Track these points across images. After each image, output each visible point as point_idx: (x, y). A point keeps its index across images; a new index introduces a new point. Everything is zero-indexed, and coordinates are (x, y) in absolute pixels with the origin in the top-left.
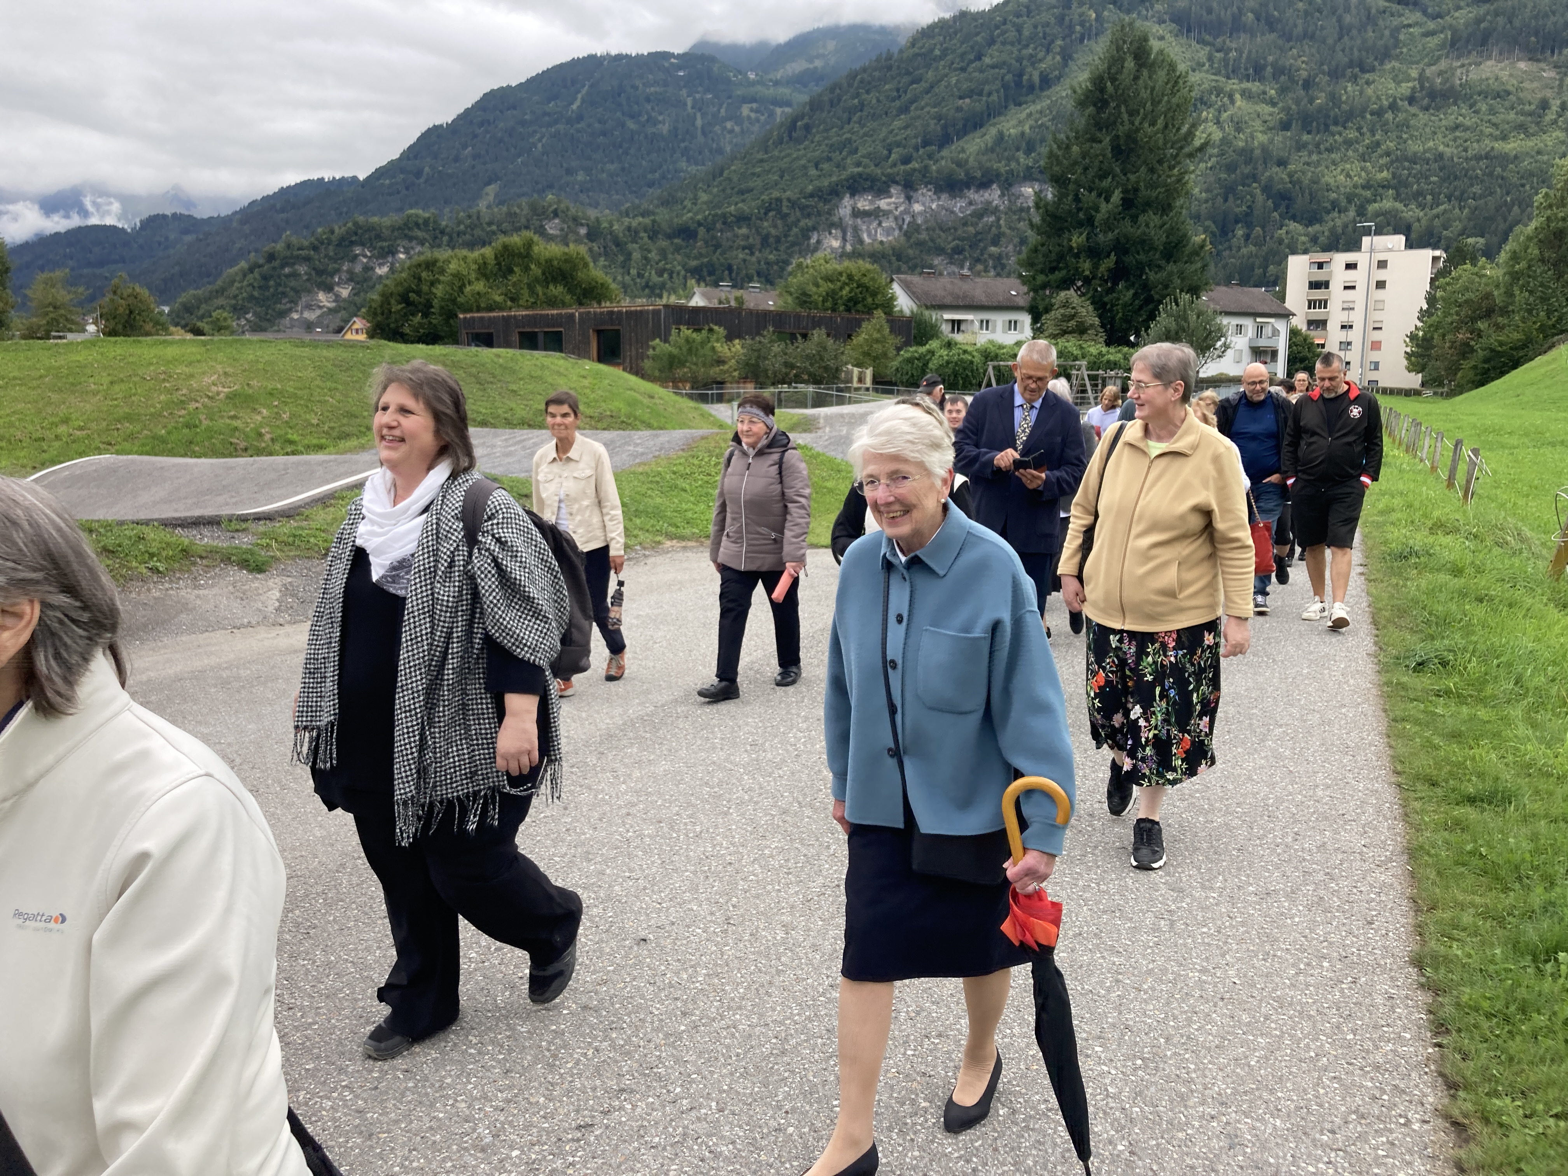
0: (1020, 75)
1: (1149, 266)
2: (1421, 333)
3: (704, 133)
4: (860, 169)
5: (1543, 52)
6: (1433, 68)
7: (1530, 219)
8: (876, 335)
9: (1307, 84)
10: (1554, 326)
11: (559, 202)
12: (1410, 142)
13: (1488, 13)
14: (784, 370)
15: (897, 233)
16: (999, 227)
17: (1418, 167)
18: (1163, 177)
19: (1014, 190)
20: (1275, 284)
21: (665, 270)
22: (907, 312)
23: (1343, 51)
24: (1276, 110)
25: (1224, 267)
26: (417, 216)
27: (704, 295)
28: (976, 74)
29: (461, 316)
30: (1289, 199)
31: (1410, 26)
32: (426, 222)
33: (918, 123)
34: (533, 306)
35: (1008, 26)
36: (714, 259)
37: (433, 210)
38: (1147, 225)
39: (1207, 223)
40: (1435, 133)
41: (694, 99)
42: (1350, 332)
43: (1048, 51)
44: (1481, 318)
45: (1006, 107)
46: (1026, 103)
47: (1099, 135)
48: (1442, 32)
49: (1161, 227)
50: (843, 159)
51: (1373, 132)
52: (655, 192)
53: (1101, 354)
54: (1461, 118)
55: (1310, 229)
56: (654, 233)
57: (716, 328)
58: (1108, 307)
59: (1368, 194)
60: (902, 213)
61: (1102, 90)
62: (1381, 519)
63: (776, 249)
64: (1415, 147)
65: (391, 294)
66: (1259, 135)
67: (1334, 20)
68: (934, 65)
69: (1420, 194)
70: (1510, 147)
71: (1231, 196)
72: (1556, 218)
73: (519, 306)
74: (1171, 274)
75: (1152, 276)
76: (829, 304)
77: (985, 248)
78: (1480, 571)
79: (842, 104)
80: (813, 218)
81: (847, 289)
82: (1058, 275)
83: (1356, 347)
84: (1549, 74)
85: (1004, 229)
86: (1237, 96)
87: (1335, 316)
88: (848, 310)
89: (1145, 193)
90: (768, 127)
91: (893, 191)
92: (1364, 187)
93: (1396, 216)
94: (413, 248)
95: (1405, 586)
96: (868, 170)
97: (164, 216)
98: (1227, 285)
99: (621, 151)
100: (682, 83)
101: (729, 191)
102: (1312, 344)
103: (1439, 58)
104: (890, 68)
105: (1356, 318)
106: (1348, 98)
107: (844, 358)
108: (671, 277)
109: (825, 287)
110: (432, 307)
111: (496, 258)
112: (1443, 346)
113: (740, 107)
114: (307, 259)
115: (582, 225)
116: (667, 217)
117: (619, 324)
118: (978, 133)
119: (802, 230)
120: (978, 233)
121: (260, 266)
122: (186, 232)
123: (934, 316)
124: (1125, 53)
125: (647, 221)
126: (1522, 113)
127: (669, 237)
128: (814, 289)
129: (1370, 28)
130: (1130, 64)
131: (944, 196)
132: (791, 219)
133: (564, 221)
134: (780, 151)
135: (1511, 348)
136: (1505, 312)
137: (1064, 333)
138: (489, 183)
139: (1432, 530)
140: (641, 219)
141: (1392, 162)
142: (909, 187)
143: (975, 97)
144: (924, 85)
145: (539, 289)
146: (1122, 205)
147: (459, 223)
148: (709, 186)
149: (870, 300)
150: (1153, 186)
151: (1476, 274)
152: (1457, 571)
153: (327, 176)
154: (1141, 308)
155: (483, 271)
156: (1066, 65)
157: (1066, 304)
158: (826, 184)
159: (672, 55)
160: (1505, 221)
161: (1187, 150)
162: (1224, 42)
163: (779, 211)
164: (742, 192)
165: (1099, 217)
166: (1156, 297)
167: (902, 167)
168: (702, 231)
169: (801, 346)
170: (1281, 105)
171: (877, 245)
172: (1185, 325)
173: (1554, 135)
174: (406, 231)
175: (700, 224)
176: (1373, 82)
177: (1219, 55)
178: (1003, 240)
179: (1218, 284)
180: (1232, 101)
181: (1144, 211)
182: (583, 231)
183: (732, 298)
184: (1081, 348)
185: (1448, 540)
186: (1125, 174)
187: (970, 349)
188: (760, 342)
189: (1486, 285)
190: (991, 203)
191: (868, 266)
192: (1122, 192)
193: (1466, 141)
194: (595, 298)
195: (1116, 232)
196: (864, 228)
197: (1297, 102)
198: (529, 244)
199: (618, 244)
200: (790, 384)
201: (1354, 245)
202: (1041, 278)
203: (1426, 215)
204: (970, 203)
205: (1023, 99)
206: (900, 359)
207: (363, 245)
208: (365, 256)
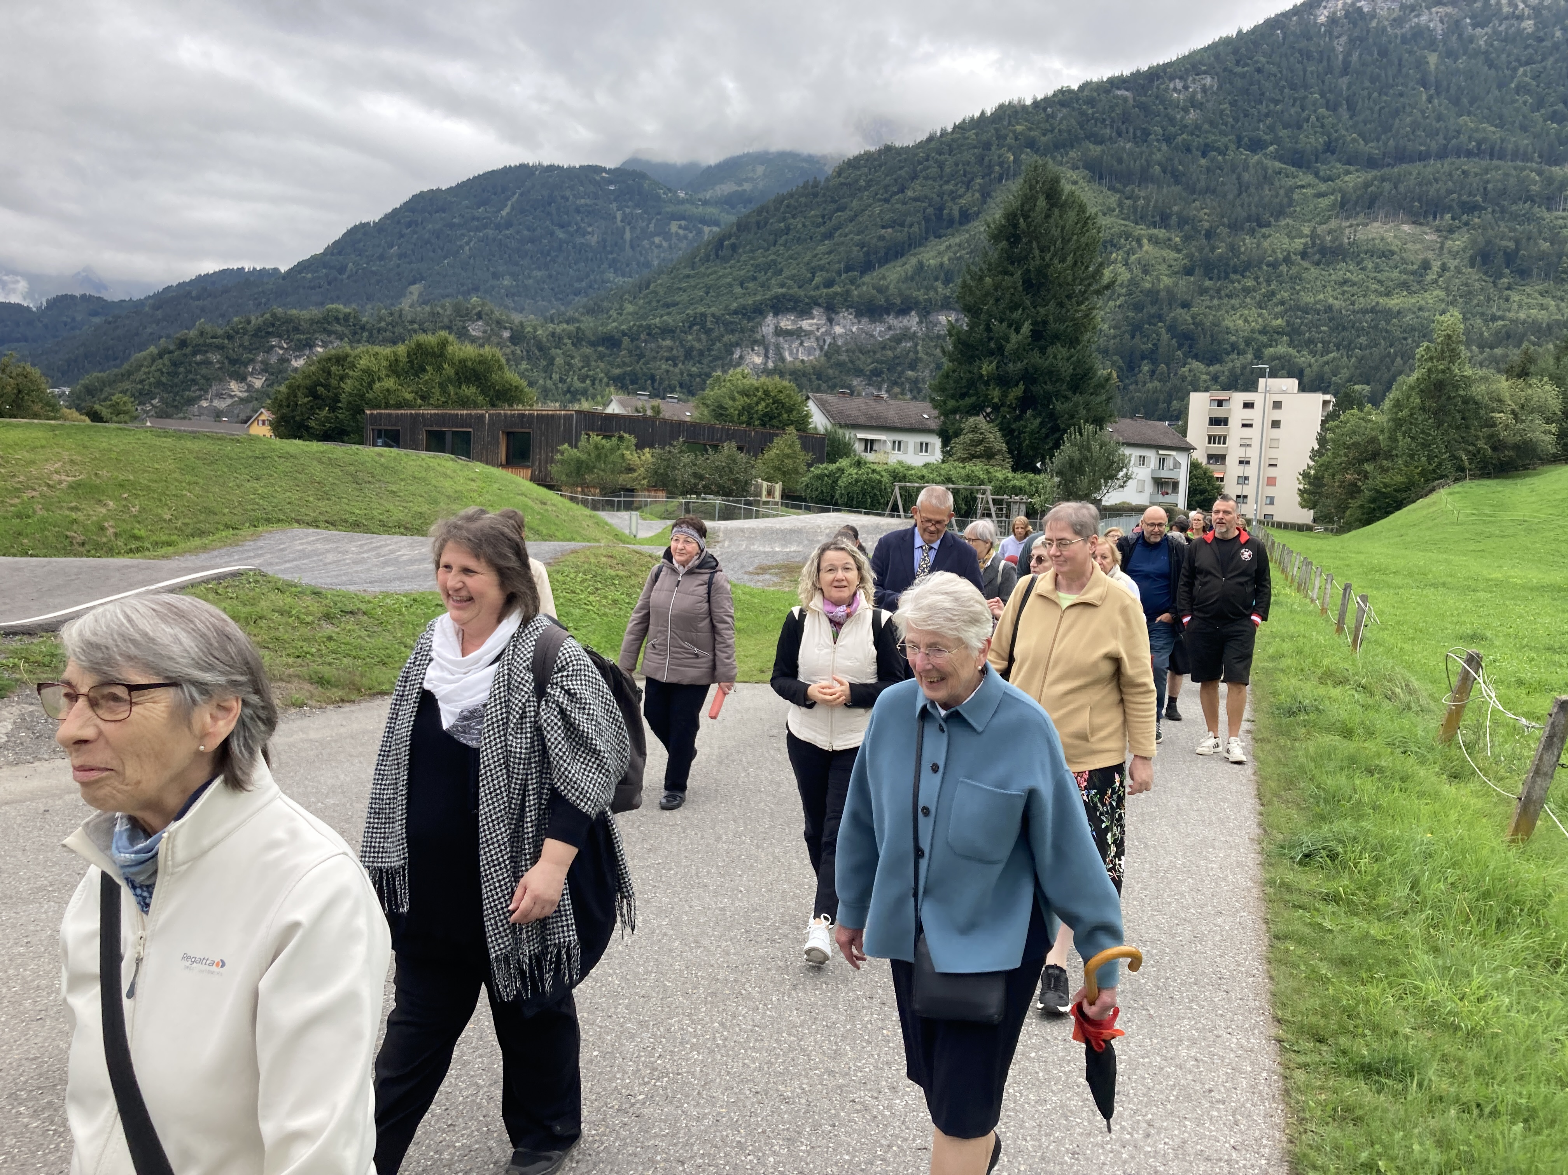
0: (941, 209)
1: (1056, 396)
2: (1312, 472)
3: (632, 247)
4: (784, 290)
5: (1425, 217)
6: (1324, 226)
7: (1412, 370)
8: (788, 451)
9: (1209, 235)
10: (1434, 471)
11: (483, 305)
12: (1302, 293)
13: (1375, 178)
14: (693, 481)
15: (817, 353)
16: (917, 352)
17: (1310, 316)
18: (1072, 311)
19: (932, 318)
20: (1178, 418)
21: (587, 376)
22: (821, 430)
23: (1242, 205)
24: (1180, 256)
25: (1131, 400)
26: (337, 310)
27: (622, 404)
28: (898, 206)
29: (368, 412)
30: (1192, 339)
31: (1303, 187)
32: (347, 317)
33: (842, 249)
34: (445, 405)
35: (931, 163)
36: (638, 367)
37: (354, 306)
38: (1055, 357)
39: (1115, 358)
40: (1325, 287)
41: (624, 212)
42: (1247, 467)
43: (968, 189)
44: (1367, 460)
45: (926, 239)
46: (945, 235)
47: (1011, 268)
48: (1332, 194)
49: (1068, 359)
50: (768, 280)
51: (1268, 282)
52: (581, 300)
53: (1006, 479)
54: (1348, 274)
55: (1211, 368)
56: (578, 339)
57: (626, 435)
58: (1016, 433)
59: (1264, 339)
60: (823, 334)
61: (1015, 226)
62: (1270, 665)
63: (700, 362)
64: (1307, 298)
65: (299, 387)
66: (1165, 278)
67: (1234, 176)
68: (859, 195)
69: (1311, 341)
70: (1395, 302)
71: (1137, 333)
72: (1437, 370)
73: (429, 404)
74: (1077, 405)
75: (1059, 406)
76: (744, 418)
77: (903, 372)
78: (1370, 734)
79: (768, 227)
80: (737, 335)
81: (764, 404)
82: (969, 401)
83: (1252, 481)
84: (1431, 237)
85: (921, 355)
86: (1145, 241)
87: (1233, 451)
88: (763, 425)
89: (1053, 326)
90: (696, 245)
91: (815, 312)
92: (1260, 332)
93: (1289, 361)
94: (331, 342)
95: (1292, 748)
96: (791, 292)
97: (73, 297)
98: (1132, 418)
99: (549, 258)
100: (612, 197)
101: (654, 304)
102: (1212, 477)
103: (1330, 217)
104: (816, 195)
105: (1252, 454)
106: (1246, 249)
107: (754, 472)
108: (593, 384)
109: (741, 401)
110: (339, 401)
111: (409, 356)
112: (1333, 485)
113: (669, 224)
114: (221, 348)
115: (505, 328)
116: (592, 324)
117: (529, 428)
118: (900, 262)
119: (725, 345)
120: (896, 357)
121: (170, 352)
122: (95, 314)
123: (848, 435)
124: (1037, 192)
125: (571, 328)
126: (1405, 272)
127: (593, 344)
128: (731, 402)
129: (1266, 187)
130: (1042, 202)
131: (865, 320)
132: (715, 334)
133: (487, 324)
134: (707, 268)
135: (1395, 490)
136: (1389, 456)
137: (972, 457)
138: (414, 283)
139: (1322, 680)
140: (565, 326)
141: (1286, 311)
142: (831, 310)
143: (898, 228)
144: (848, 213)
145: (451, 389)
146: (1032, 336)
147: (381, 319)
148: (635, 298)
149: (785, 416)
150: (1061, 320)
151: (1363, 419)
152: (1347, 733)
153: (247, 266)
154: (1047, 436)
155: (394, 368)
156: (984, 202)
157: (975, 429)
158: (750, 302)
159: (604, 170)
160: (1389, 371)
161: (1095, 287)
162: (1133, 191)
163: (703, 326)
164: (667, 305)
165: (1009, 347)
166: (1062, 426)
167: (825, 291)
168: (626, 340)
169: (711, 458)
170: (1184, 252)
171: (798, 363)
172: (1089, 455)
173: (1435, 293)
174: (326, 325)
175: (624, 334)
176: (1270, 236)
177: (1128, 202)
178: (920, 365)
179: (1124, 417)
180: (1140, 246)
181: (1052, 343)
182: (506, 334)
183: (648, 406)
184: (988, 472)
185: (1336, 692)
186: (1035, 307)
187: (878, 468)
188: (670, 452)
189: (1372, 429)
190: (909, 329)
191: (786, 383)
192: (1032, 324)
193: (1353, 295)
194: (508, 400)
195: (1025, 362)
196: (786, 346)
197: (1200, 250)
198: (444, 344)
199: (541, 349)
200: (698, 494)
201: (1251, 386)
202: (951, 403)
203: (1316, 361)
204: (890, 328)
205: (942, 232)
206: (811, 475)
207: (280, 336)
208: (282, 348)
